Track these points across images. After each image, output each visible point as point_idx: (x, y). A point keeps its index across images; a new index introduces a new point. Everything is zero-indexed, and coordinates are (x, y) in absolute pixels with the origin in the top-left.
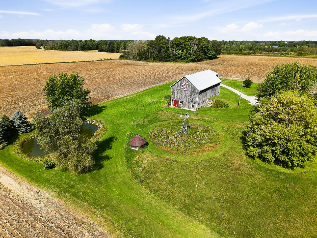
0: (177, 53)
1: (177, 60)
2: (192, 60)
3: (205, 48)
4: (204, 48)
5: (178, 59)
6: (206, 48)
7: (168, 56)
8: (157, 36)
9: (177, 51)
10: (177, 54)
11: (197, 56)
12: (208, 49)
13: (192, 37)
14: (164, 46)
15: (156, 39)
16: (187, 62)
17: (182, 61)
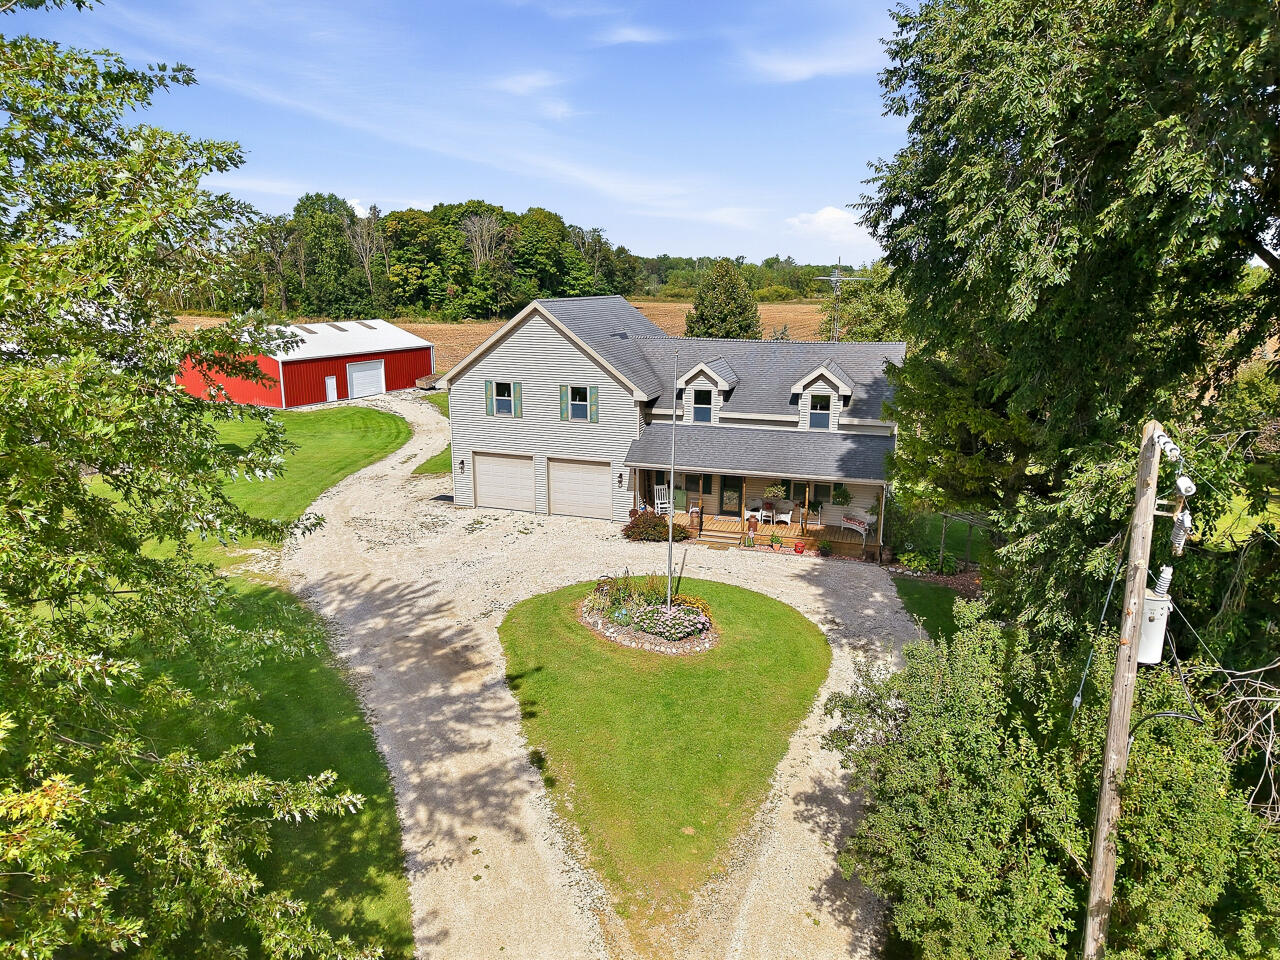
0: (398, 275)
1: (400, 308)
2: (472, 308)
3: (541, 254)
4: (537, 256)
5: (405, 304)
6: (548, 256)
7: (353, 292)
8: (304, 195)
9: (398, 268)
10: (396, 279)
11: (495, 288)
12: (559, 264)
13: (479, 202)
14: (328, 243)
15: (298, 210)
16: (444, 319)
17: (425, 316)
